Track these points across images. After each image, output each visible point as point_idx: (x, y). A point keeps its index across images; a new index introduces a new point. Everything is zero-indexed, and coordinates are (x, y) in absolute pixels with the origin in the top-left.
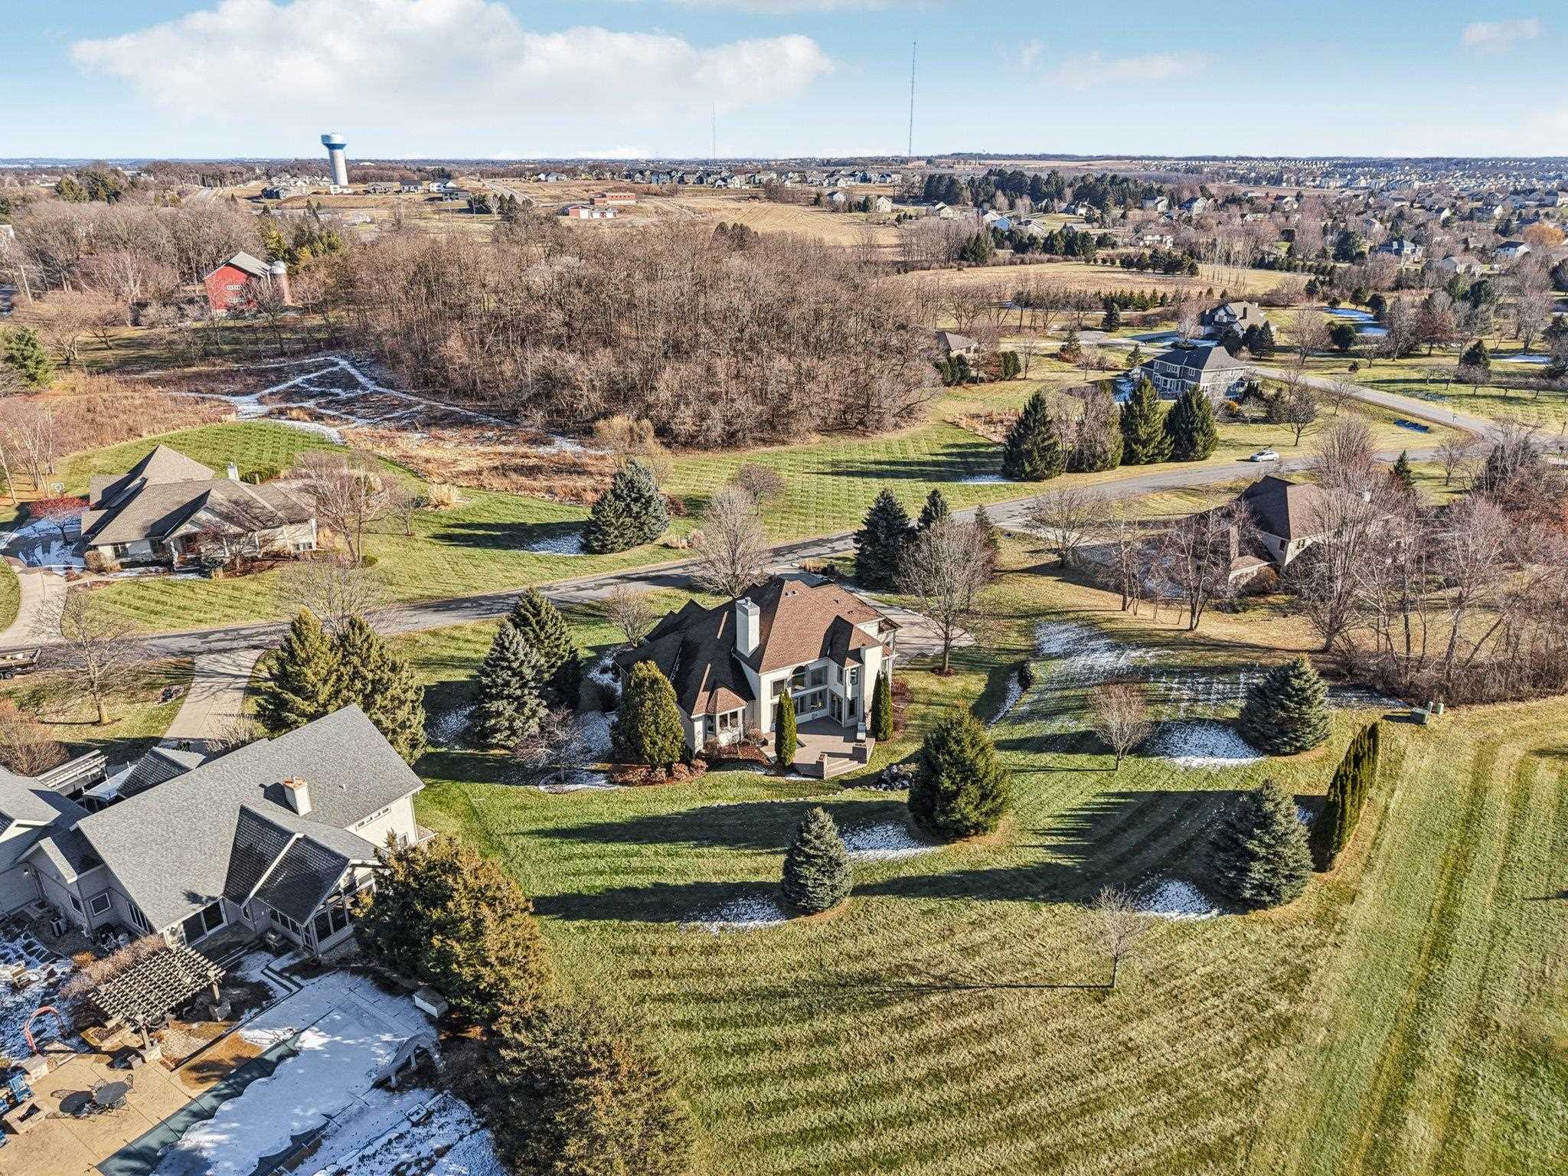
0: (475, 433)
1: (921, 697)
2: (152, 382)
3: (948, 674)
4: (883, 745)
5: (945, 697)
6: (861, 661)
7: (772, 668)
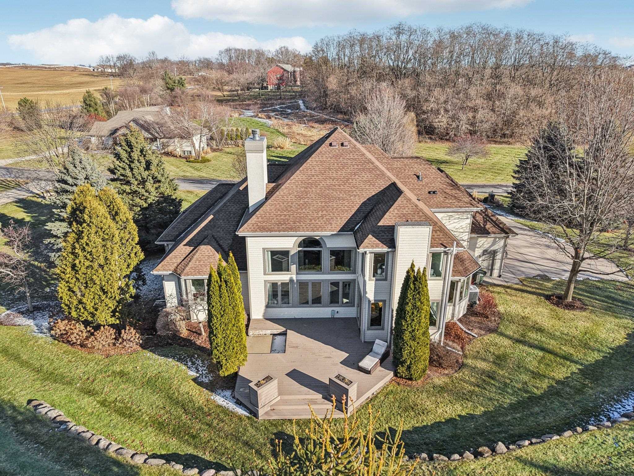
0: (332, 126)
3: (570, 307)
4: (401, 389)
5: (552, 336)
6: (392, 243)
7: (262, 229)
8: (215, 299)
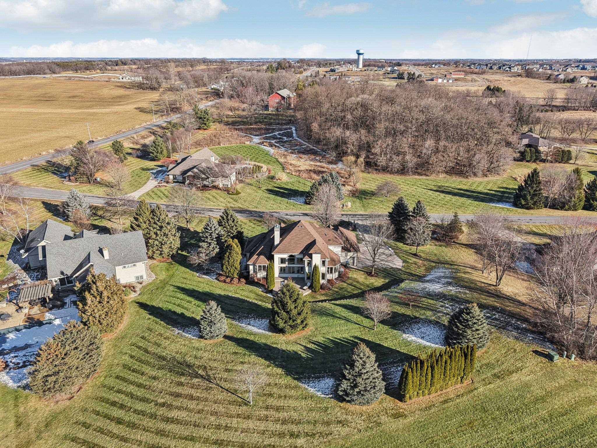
0: (313, 157)
1: (350, 281)
2: (239, 130)
3: (372, 276)
5: (361, 284)
7: (279, 252)
8: (269, 271)
